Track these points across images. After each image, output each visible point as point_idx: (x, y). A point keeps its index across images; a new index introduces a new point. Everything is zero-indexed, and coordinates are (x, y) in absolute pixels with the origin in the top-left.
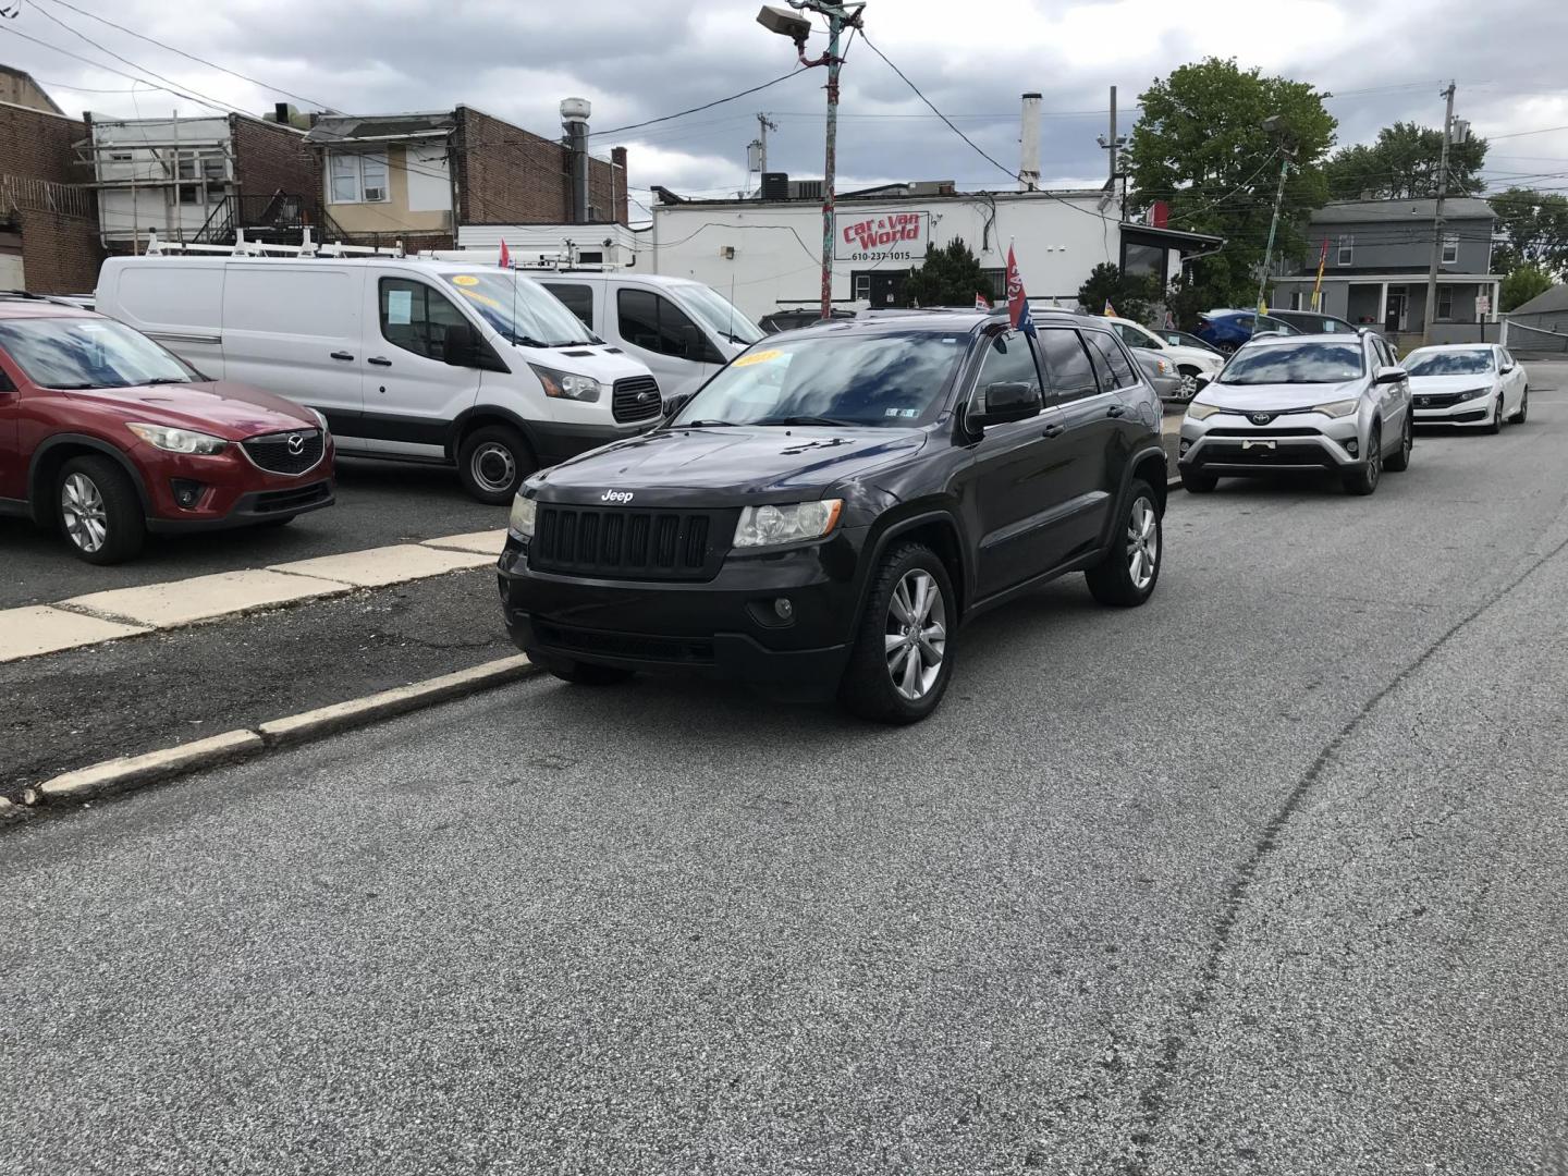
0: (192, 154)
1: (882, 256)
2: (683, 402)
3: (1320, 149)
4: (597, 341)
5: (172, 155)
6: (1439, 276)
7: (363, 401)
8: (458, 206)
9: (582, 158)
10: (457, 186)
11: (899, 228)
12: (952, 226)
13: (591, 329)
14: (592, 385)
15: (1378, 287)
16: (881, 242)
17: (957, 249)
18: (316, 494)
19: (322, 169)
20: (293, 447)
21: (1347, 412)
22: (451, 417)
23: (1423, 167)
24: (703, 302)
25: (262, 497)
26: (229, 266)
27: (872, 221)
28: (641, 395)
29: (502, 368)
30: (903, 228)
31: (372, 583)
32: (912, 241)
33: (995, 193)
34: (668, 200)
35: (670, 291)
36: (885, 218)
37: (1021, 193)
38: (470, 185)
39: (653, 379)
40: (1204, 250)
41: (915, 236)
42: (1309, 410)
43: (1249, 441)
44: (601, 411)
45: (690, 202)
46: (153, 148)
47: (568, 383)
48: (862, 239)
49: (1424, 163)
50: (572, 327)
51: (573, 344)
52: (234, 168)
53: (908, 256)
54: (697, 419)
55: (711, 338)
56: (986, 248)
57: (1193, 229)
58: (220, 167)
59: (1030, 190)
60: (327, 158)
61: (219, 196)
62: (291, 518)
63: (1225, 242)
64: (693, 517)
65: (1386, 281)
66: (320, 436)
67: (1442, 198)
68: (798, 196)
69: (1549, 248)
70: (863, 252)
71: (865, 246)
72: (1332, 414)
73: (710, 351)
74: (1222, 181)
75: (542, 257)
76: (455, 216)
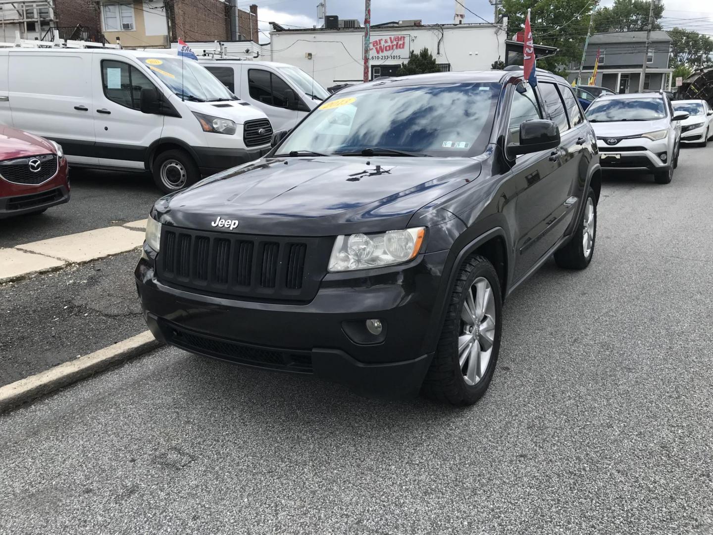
0: (32, 6)
1: (386, 57)
2: (284, 136)
3: (591, 7)
4: (236, 99)
5: (22, 7)
6: (647, 69)
7: (95, 136)
8: (171, 33)
9: (235, 9)
10: (170, 22)
11: (395, 43)
12: (421, 42)
13: (234, 93)
14: (231, 124)
15: (616, 75)
16: (386, 50)
17: (425, 53)
18: (55, 196)
19: (100, 13)
20: (33, 167)
21: (662, 137)
22: (147, 145)
23: (634, 17)
24: (298, 77)
25: (11, 200)
26: (10, 54)
27: (382, 39)
28: (261, 130)
29: (177, 115)
30: (397, 43)
31: (79, 260)
32: (402, 50)
33: (443, 25)
34: (277, 29)
35: (277, 70)
36: (388, 38)
37: (456, 25)
38: (177, 22)
39: (268, 121)
40: (548, 54)
41: (403, 48)
42: (639, 136)
43: (605, 154)
44: (236, 141)
45: (289, 30)
46: (12, 3)
47: (216, 123)
48: (376, 48)
49: (635, 16)
50: (222, 91)
51: (220, 100)
52: (54, 13)
53: (401, 57)
54: (295, 150)
55: (301, 97)
56: (438, 53)
57: (541, 43)
58: (47, 13)
59: (460, 23)
60: (102, 7)
61: (47, 28)
62: (45, 210)
63: (558, 50)
64: (292, 245)
65: (620, 72)
66: (55, 159)
67: (650, 31)
68: (343, 27)
69: (689, 57)
70: (377, 55)
71: (378, 52)
72: (652, 138)
73: (300, 104)
74: (544, 23)
75: (204, 51)
76: (170, 38)
